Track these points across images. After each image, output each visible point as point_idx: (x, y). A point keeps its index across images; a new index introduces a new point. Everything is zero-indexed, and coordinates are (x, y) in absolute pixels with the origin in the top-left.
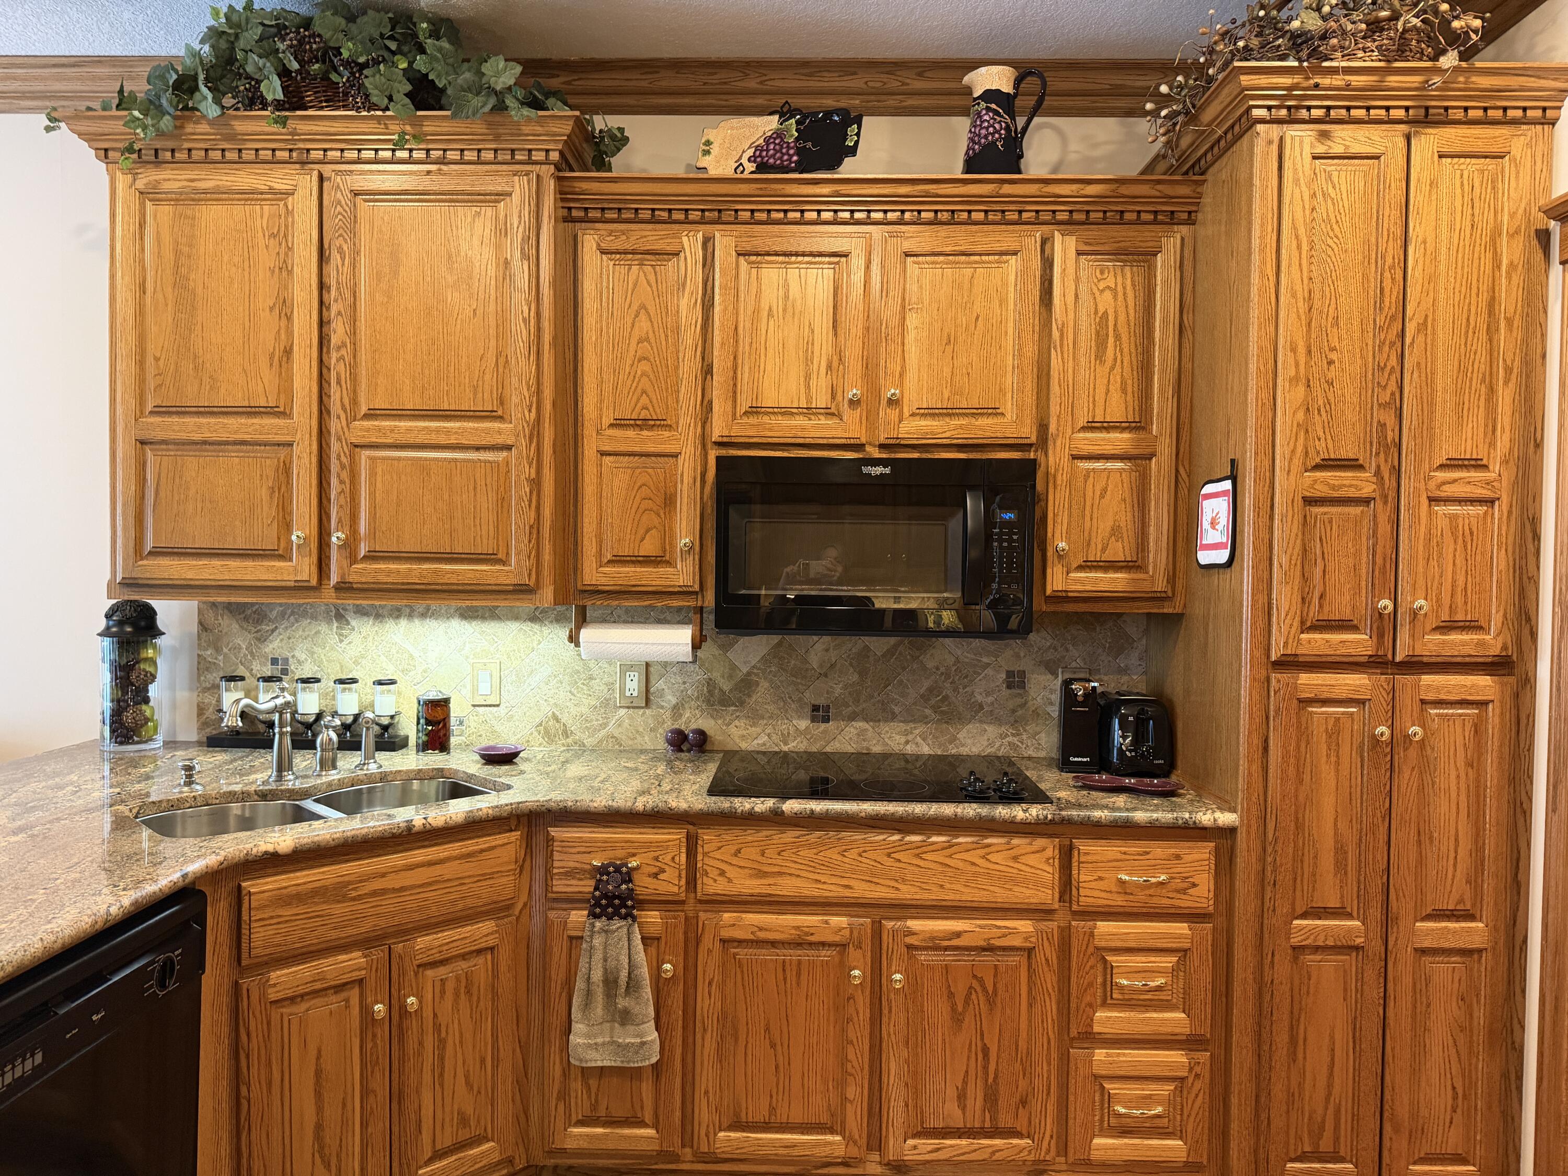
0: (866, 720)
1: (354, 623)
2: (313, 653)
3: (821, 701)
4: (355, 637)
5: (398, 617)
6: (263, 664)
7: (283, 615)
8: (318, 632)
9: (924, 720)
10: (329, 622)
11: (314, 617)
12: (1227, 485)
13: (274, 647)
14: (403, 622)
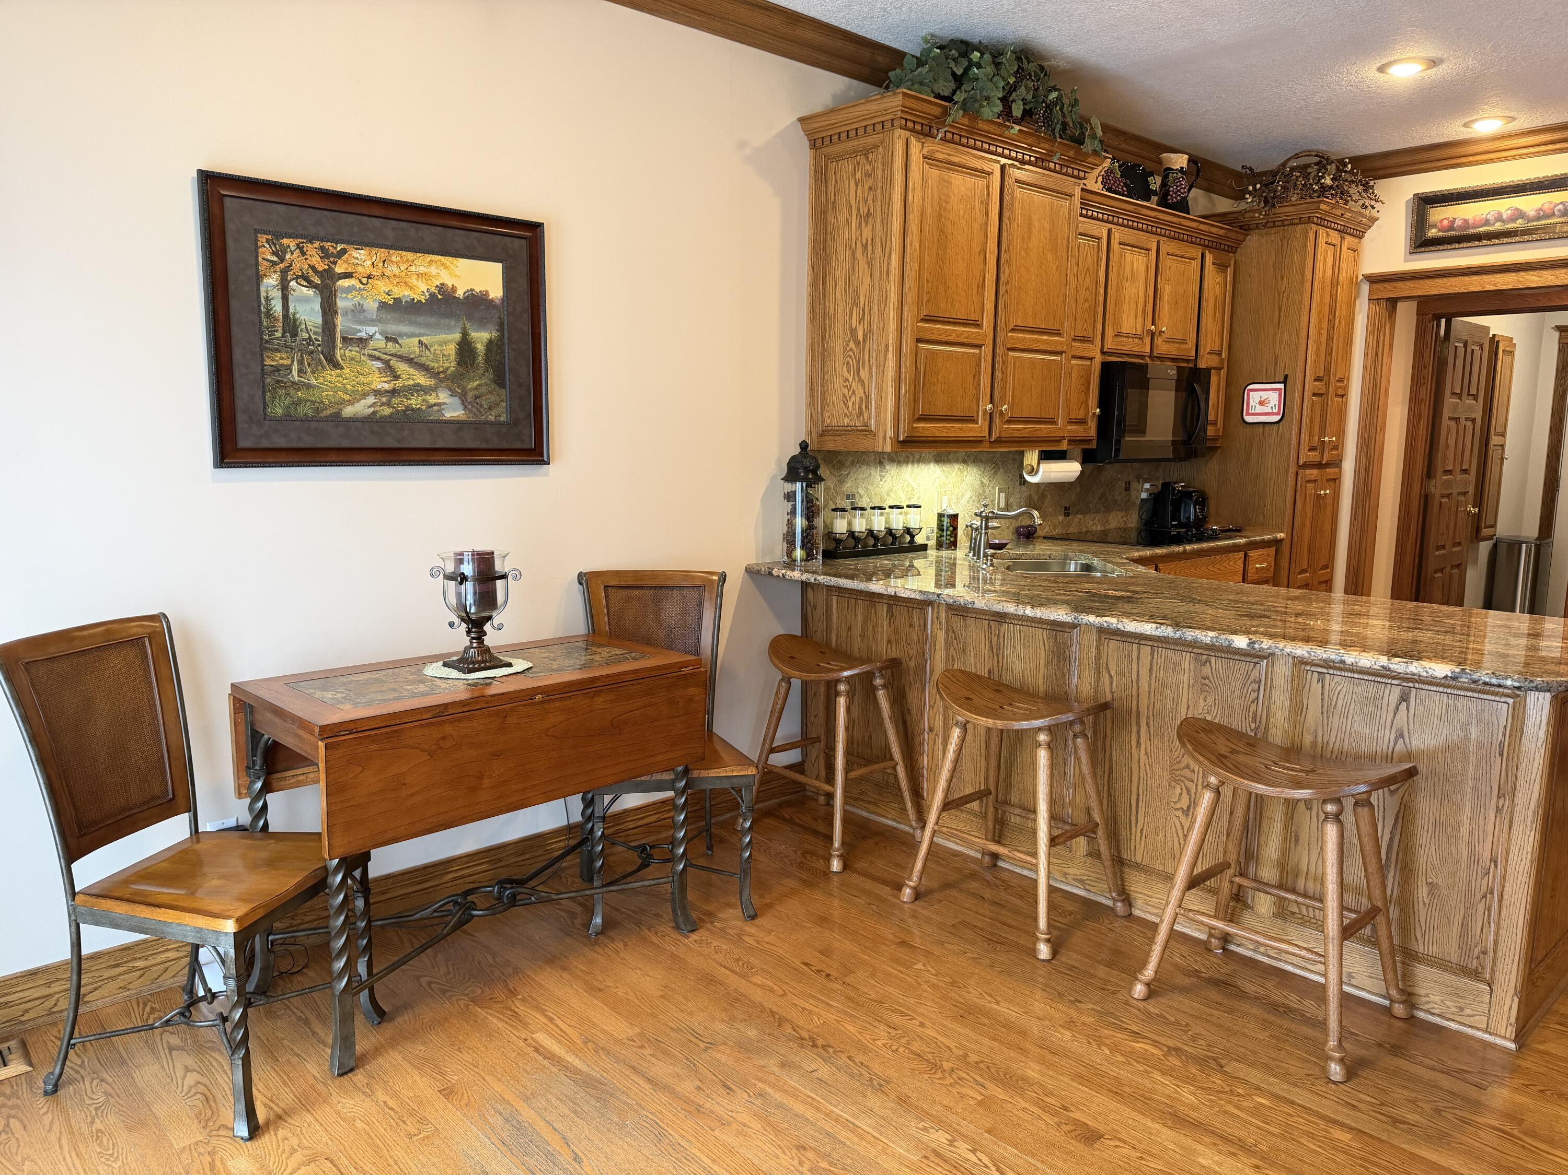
0: (1081, 514)
1: (888, 467)
2: (867, 489)
3: (1067, 505)
4: (888, 477)
5: (907, 462)
6: (842, 499)
7: (853, 463)
8: (870, 475)
9: (1098, 511)
10: (876, 468)
11: (868, 464)
12: (1281, 386)
13: (848, 486)
14: (910, 466)
